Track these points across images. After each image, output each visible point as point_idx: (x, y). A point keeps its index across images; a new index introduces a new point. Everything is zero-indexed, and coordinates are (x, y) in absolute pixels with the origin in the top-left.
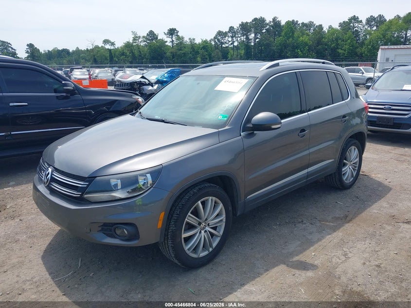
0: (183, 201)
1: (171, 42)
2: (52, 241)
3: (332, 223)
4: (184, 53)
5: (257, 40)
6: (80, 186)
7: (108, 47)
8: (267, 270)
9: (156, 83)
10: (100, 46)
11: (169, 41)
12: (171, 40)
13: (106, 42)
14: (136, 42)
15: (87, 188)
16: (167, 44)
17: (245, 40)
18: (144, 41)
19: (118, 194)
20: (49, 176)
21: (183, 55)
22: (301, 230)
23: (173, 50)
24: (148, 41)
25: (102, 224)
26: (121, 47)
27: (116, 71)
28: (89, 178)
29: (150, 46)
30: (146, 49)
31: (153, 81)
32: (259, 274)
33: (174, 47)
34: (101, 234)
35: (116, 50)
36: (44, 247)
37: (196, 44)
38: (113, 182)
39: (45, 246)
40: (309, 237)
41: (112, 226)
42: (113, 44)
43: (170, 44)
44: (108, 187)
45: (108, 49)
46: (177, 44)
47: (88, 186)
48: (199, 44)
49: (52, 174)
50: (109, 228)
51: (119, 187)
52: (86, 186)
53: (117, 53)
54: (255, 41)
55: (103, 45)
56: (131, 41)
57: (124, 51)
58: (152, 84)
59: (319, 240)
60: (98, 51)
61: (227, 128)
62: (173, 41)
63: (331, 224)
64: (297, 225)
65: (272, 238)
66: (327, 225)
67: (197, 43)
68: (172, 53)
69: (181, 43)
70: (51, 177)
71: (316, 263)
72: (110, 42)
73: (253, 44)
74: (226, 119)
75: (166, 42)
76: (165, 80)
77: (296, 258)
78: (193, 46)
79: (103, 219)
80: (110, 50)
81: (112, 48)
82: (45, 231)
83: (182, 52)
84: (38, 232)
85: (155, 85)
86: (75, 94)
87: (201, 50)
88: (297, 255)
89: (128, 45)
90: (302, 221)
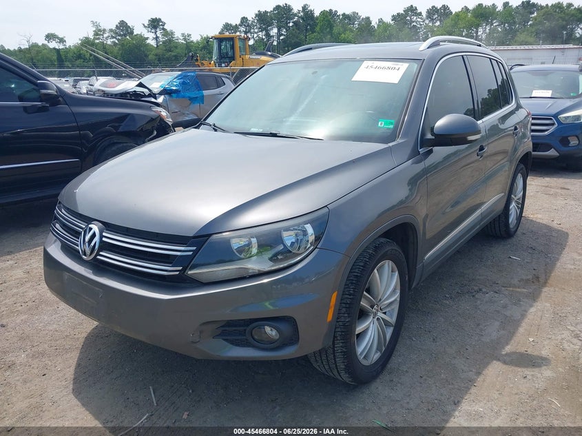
0: (357, 270)
1: (154, 38)
2: (80, 359)
3: (523, 288)
4: (175, 56)
5: (282, 38)
6: (179, 253)
7: (53, 45)
8: (479, 374)
9: (161, 93)
10: (40, 44)
11: (151, 38)
12: (155, 36)
13: (50, 37)
14: (99, 39)
15: (193, 257)
16: (148, 41)
17: (264, 37)
18: (113, 37)
19: (253, 265)
20: (97, 239)
21: (174, 58)
22: (486, 302)
23: (159, 51)
24: (118, 37)
25: (224, 323)
26: (75, 46)
27: (76, 81)
28: (194, 237)
29: (123, 45)
30: (116, 49)
31: (156, 91)
32: (471, 382)
33: (161, 47)
34: (221, 342)
35: (67, 50)
36: (70, 373)
37: (192, 42)
38: (236, 243)
39: (72, 369)
40: (508, 313)
41: (248, 325)
42: (62, 41)
43: (153, 43)
44: (226, 254)
45: (54, 49)
46: (164, 42)
47: (195, 252)
48: (198, 42)
49: (102, 236)
50: (238, 330)
51: (254, 250)
52: (191, 253)
53: (70, 55)
54: (279, 39)
55: (46, 42)
56: (91, 37)
57: (82, 52)
58: (155, 94)
59: (523, 316)
60: (38, 52)
61: (399, 141)
62: (157, 38)
63: (523, 290)
64: (476, 296)
65: (453, 321)
66: (518, 292)
67: (195, 41)
68: (156, 55)
69: (170, 41)
70: (101, 241)
71: (544, 353)
72: (58, 38)
73: (275, 43)
74: (392, 126)
75: (147, 38)
76: (174, 88)
77: (508, 349)
78: (189, 46)
79: (228, 314)
80: (58, 51)
81: (61, 47)
82: (58, 342)
83: (173, 54)
84: (46, 346)
85: (159, 97)
86: (58, 103)
87: (201, 50)
88: (507, 344)
89: (86, 42)
90: (480, 290)
